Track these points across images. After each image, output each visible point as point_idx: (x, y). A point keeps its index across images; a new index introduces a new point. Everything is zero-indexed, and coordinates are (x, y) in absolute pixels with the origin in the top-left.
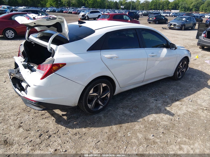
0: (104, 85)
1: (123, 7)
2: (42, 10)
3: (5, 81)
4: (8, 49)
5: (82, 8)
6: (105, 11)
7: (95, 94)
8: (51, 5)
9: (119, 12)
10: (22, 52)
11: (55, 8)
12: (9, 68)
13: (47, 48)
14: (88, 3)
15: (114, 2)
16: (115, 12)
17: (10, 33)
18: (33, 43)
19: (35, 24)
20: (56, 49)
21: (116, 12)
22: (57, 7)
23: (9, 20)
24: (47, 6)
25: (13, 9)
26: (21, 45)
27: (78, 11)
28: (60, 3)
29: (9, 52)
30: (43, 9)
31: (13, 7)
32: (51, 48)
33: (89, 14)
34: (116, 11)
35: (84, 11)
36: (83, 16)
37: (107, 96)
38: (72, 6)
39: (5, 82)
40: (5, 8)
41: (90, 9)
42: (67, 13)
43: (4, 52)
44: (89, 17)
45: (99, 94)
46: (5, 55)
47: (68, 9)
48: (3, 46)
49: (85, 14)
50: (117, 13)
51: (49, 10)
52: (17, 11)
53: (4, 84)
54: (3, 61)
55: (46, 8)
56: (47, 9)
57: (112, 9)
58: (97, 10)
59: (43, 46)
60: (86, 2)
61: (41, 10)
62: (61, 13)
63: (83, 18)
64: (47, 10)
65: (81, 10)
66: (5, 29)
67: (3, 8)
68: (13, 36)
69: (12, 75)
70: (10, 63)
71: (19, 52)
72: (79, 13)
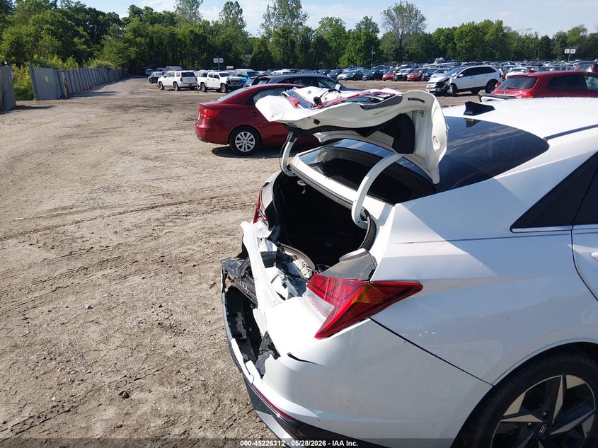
0: (573, 381)
1: (573, 51)
2: (328, 76)
3: (215, 283)
4: (236, 181)
5: (435, 64)
6: (508, 68)
7: (530, 418)
8: (352, 62)
9: (557, 69)
10: (266, 207)
11: (362, 69)
12: (231, 240)
13: (350, 211)
14: (454, 49)
15: (540, 38)
16: (545, 69)
17: (245, 140)
18: (303, 184)
19: (317, 122)
20: (383, 219)
21: (549, 68)
22: (367, 66)
23: (246, 104)
24: (341, 65)
25: (259, 76)
26: (267, 183)
27: (425, 71)
28: (374, 53)
29: (236, 190)
30: (329, 72)
31: (260, 72)
32: (366, 211)
33: (458, 77)
34: (547, 65)
35: (441, 72)
36: (440, 84)
37: (579, 428)
38: (405, 60)
39: (212, 286)
40: (244, 76)
41: (460, 64)
42: (391, 79)
43: (225, 191)
44: (459, 87)
45: (544, 418)
46: (225, 198)
47: (397, 68)
48: (224, 174)
49: (448, 79)
50: (551, 70)
51: (344, 76)
52: (268, 80)
53: (210, 291)
54: (217, 217)
55: (337, 70)
56: (340, 73)
57: (529, 60)
58: (481, 64)
59: (336, 200)
60: (450, 45)
61: (324, 76)
62: (375, 82)
63: (439, 89)
64: (339, 76)
65: (435, 70)
66: (234, 129)
67: (239, 76)
68: (252, 147)
69: (229, 278)
70: (235, 225)
71: (259, 206)
72: (426, 77)
